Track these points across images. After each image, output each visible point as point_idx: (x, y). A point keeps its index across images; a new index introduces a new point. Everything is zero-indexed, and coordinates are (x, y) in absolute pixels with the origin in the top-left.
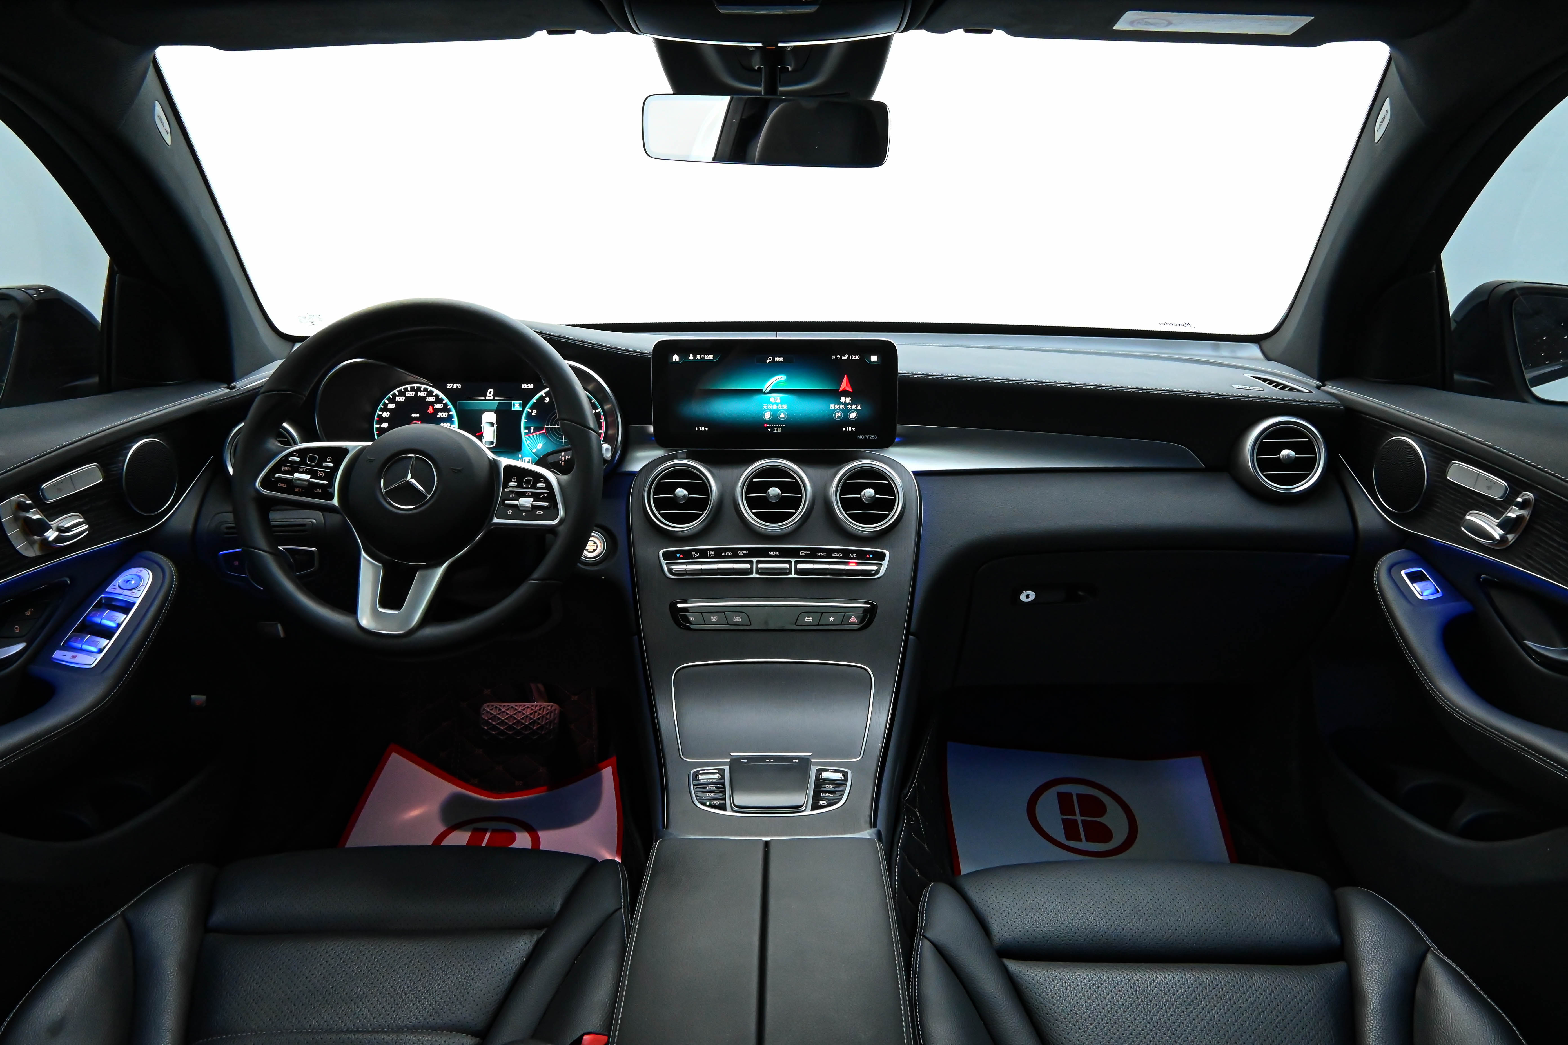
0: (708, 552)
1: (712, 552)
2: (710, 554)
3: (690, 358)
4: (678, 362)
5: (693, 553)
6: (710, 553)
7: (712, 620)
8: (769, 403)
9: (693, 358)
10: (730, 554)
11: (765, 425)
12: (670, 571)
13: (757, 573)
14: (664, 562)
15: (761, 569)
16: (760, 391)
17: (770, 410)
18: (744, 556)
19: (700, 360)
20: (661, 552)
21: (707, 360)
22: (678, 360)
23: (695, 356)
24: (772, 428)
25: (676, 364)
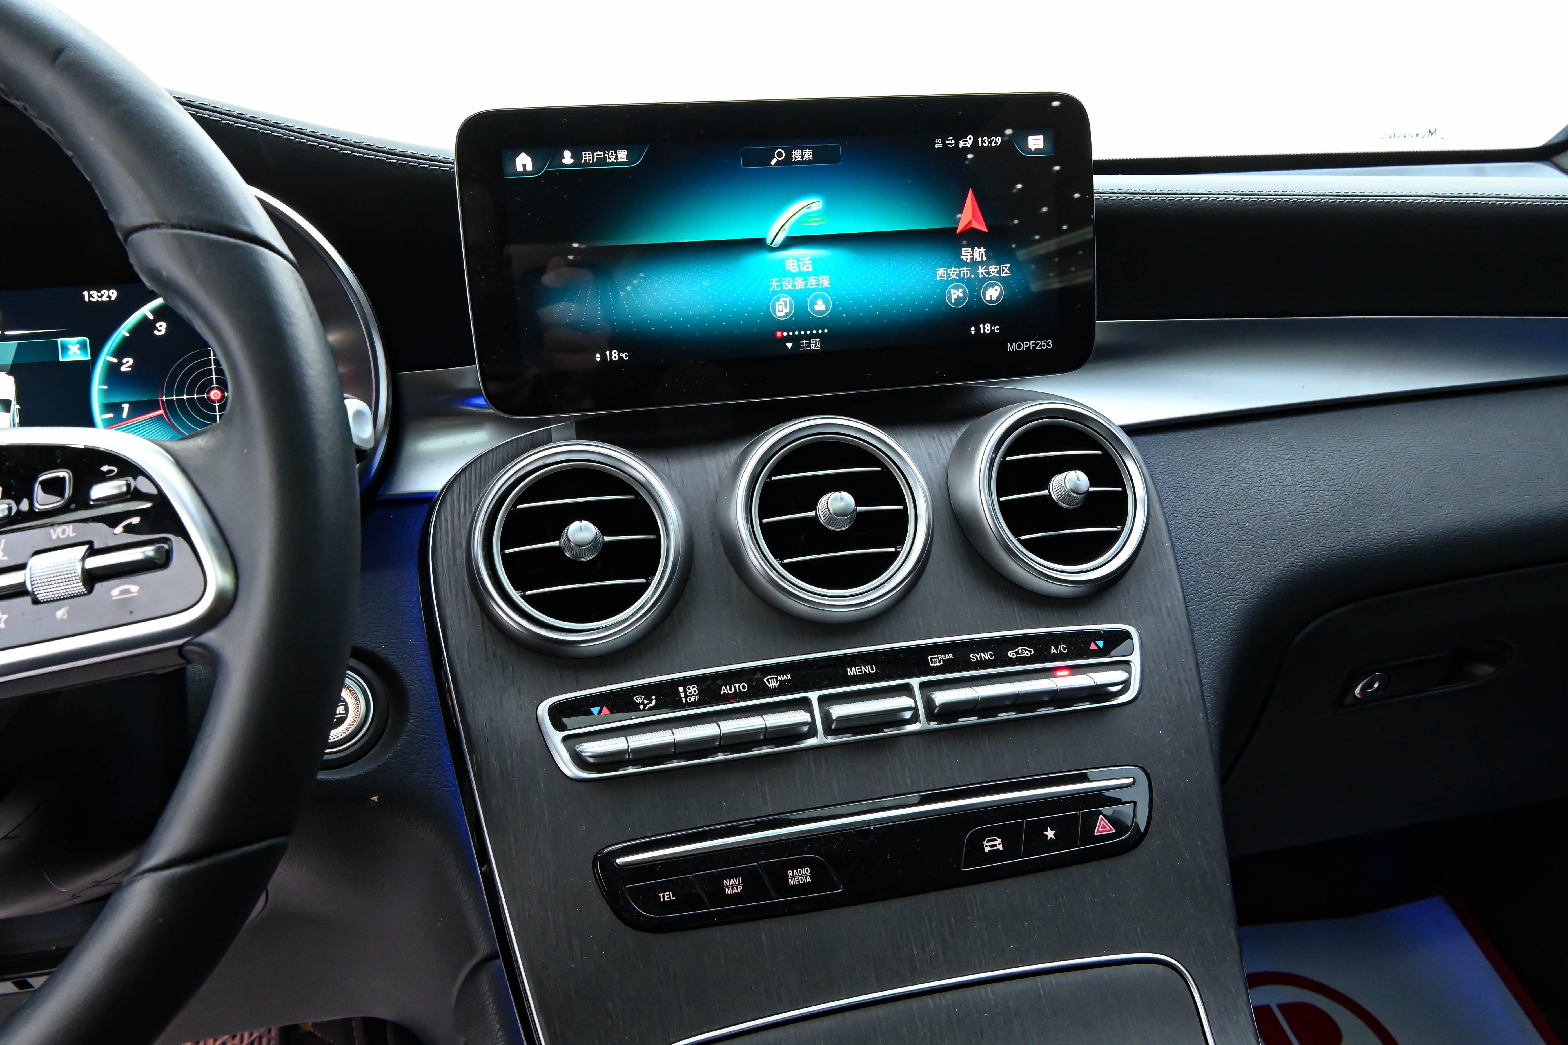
0: (681, 689)
1: (693, 689)
2: (686, 696)
3: (564, 161)
4: (529, 173)
5: (639, 699)
6: (685, 692)
7: (728, 892)
8: (783, 273)
9: (572, 161)
10: (743, 687)
11: (779, 334)
12: (579, 760)
13: (828, 731)
14: (555, 738)
15: (841, 719)
16: (758, 244)
17: (789, 293)
18: (783, 689)
19: (593, 164)
20: (543, 709)
21: (613, 163)
22: (529, 168)
23: (576, 156)
24: (796, 340)
25: (525, 182)
